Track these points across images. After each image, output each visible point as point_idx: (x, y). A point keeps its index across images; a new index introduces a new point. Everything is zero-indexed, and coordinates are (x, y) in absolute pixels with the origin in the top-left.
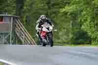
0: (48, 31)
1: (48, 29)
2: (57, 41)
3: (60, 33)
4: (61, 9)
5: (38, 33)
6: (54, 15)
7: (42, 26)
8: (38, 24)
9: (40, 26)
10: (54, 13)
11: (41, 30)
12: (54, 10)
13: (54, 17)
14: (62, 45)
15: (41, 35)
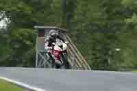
2: (118, 65)
6: (115, 28)
10: (116, 25)
12: (116, 21)
13: (116, 31)
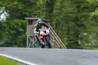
3: (91, 37)
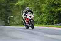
0: (31, 19)
1: (31, 17)
4: (15, 3)
5: (24, 20)
7: (27, 15)
8: (24, 13)
9: (25, 15)
11: (26, 18)
14: (17, 26)
15: (26, 21)
